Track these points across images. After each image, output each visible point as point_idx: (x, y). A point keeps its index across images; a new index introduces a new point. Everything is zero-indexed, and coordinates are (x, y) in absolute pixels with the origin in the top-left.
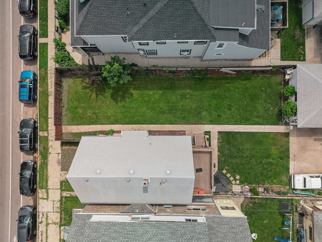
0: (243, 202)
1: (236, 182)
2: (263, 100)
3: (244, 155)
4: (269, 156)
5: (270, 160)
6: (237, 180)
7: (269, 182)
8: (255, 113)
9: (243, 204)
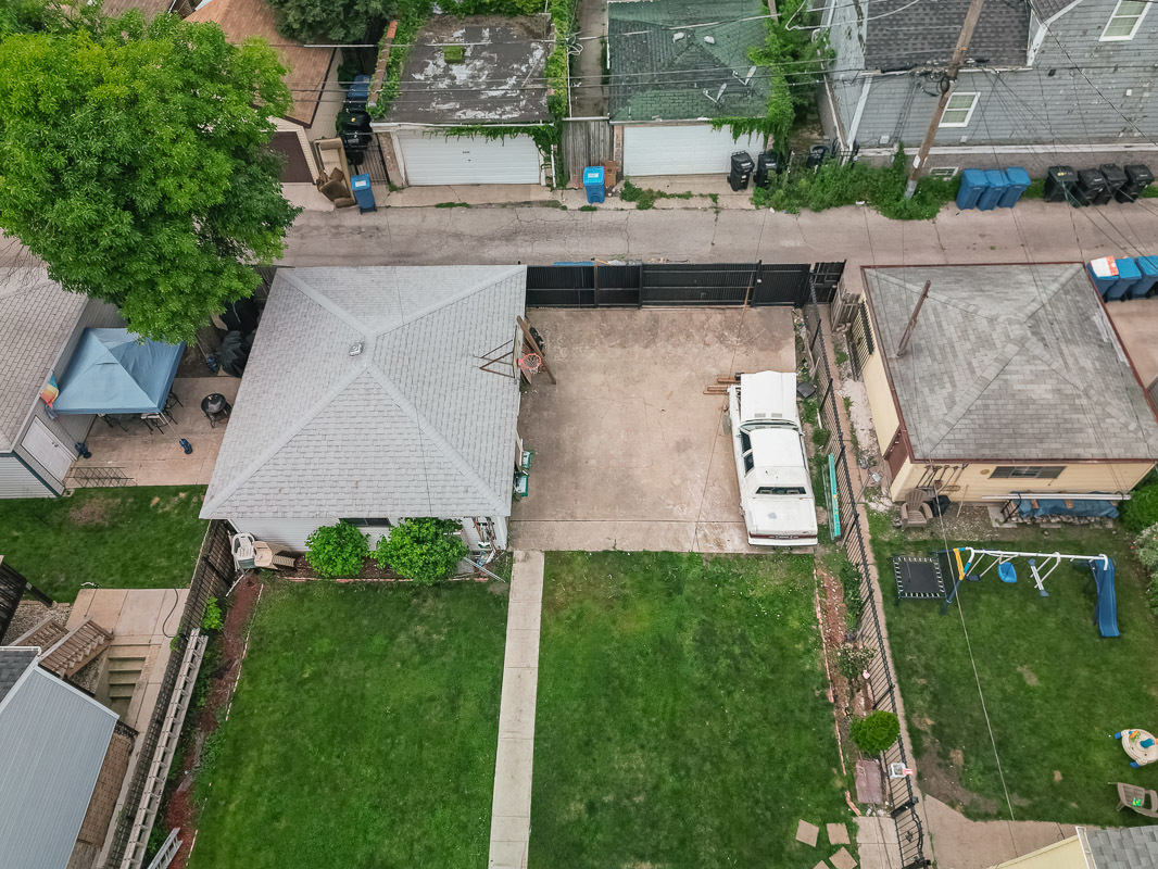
0: (952, 805)
1: (838, 847)
2: (368, 674)
3: (665, 789)
4: (666, 648)
5: (687, 641)
6: (823, 837)
7: (804, 653)
8: (434, 715)
9: (965, 808)
